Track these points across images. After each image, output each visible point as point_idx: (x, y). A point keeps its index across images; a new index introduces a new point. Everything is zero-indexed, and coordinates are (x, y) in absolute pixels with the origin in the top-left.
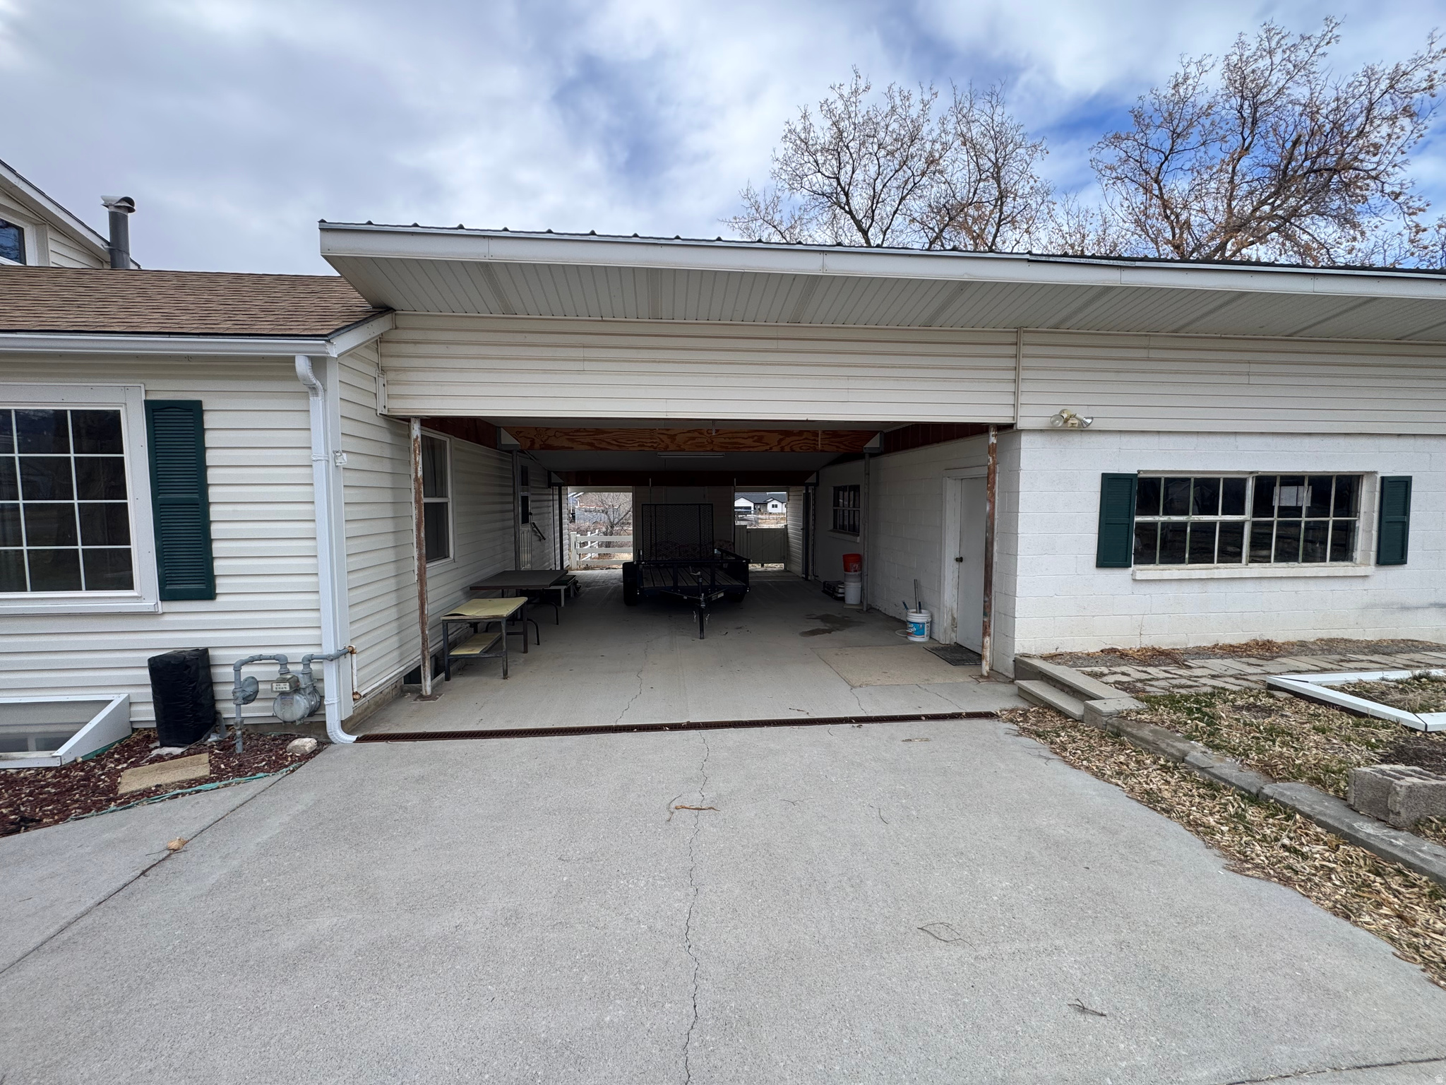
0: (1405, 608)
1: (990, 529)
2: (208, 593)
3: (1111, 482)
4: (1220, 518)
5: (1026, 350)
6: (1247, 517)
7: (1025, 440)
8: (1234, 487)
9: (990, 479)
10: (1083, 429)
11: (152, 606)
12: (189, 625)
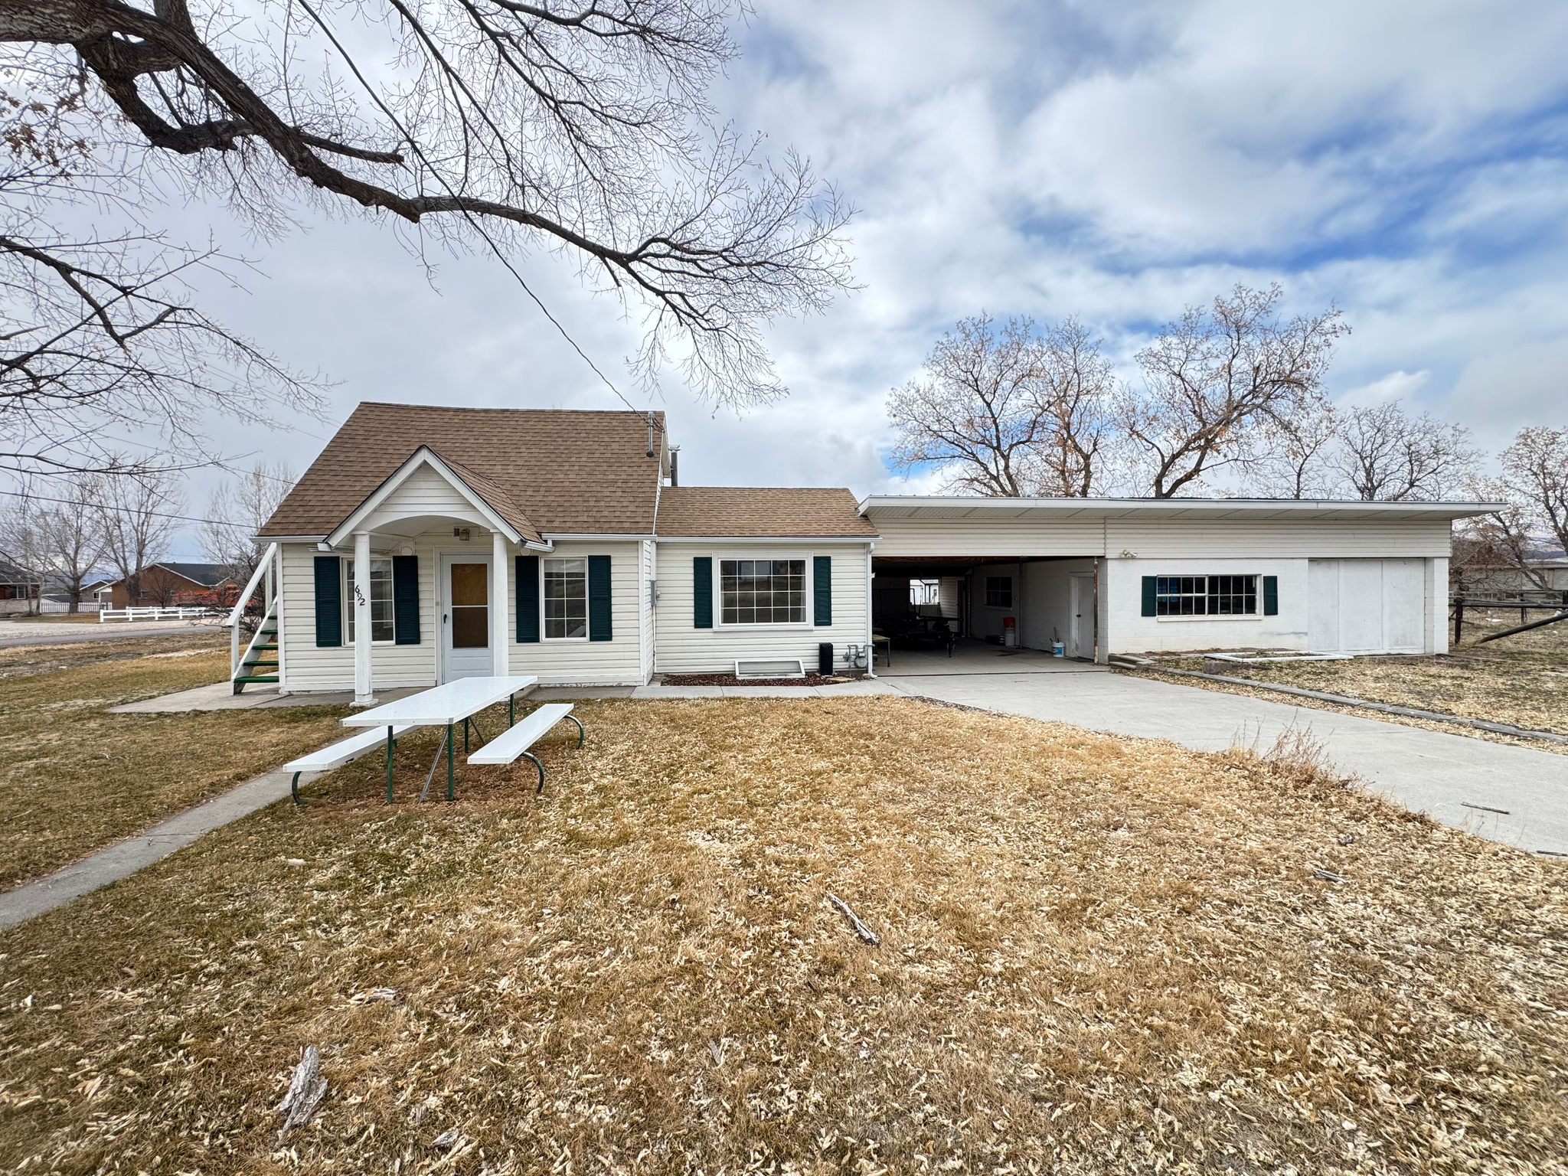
0: (1279, 634)
1: (1096, 600)
2: (829, 624)
3: (1146, 580)
4: (1194, 595)
5: (1108, 526)
6: (1206, 594)
7: (1109, 562)
8: (1200, 581)
9: (1095, 578)
10: (1133, 558)
11: (814, 628)
12: (824, 635)
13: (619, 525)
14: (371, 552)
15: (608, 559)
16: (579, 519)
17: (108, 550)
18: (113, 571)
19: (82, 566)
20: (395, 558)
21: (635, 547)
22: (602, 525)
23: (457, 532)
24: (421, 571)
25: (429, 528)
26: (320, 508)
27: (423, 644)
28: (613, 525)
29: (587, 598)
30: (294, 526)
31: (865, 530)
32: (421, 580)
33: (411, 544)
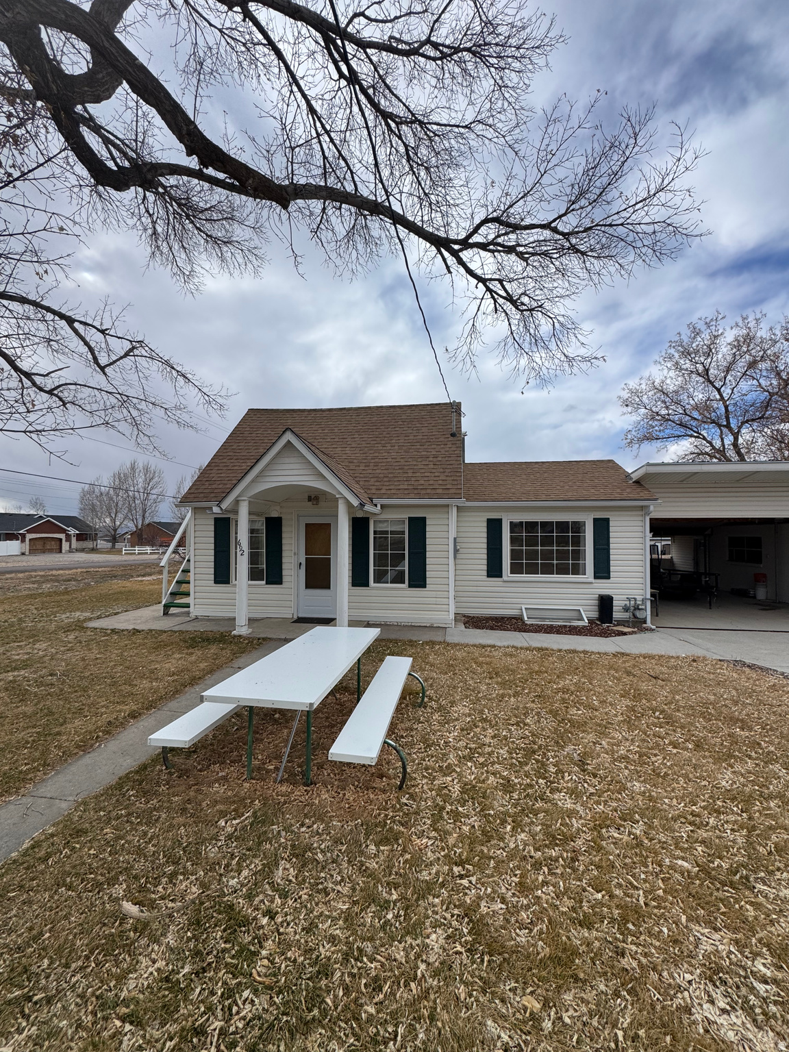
2: (608, 578)
11: (593, 580)
12: (603, 587)
13: (434, 492)
14: (250, 514)
15: (423, 520)
16: (401, 487)
17: (129, 515)
18: (131, 526)
19: (118, 523)
20: (267, 519)
21: (446, 509)
22: (419, 491)
23: (310, 499)
24: (284, 529)
25: (291, 494)
26: (219, 483)
27: (285, 585)
28: (429, 491)
29: (406, 552)
30: (202, 495)
31: (642, 494)
32: (284, 535)
33: (278, 508)
